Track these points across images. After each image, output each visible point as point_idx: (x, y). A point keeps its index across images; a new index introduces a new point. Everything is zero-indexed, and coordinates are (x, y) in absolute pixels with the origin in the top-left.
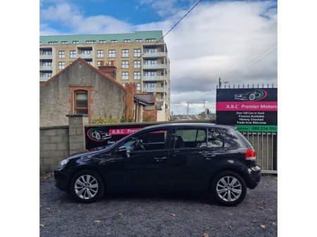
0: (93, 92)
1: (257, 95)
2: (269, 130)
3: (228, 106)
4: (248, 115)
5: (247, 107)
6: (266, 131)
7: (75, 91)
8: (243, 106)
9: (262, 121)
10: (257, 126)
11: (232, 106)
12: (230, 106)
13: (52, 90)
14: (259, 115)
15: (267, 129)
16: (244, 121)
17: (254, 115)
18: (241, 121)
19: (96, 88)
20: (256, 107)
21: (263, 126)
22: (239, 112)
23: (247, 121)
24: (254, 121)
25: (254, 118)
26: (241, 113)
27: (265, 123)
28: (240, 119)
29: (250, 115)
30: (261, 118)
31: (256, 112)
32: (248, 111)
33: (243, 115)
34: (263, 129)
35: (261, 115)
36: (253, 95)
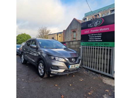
0: (77, 31)
1: (98, 23)
2: (103, 46)
5: (93, 31)
6: (102, 46)
7: (73, 31)
8: (91, 31)
9: (100, 39)
10: (97, 43)
12: (86, 32)
13: (67, 32)
14: (99, 35)
15: (102, 44)
16: (92, 40)
17: (96, 36)
18: (90, 40)
19: (78, 29)
20: (97, 30)
22: (90, 34)
23: (93, 40)
24: (96, 39)
25: (96, 38)
26: (90, 35)
27: (102, 41)
28: (90, 39)
29: (94, 36)
30: (100, 37)
31: (97, 33)
32: (93, 34)
33: (91, 36)
34: (100, 44)
35: (100, 35)
36: (96, 23)
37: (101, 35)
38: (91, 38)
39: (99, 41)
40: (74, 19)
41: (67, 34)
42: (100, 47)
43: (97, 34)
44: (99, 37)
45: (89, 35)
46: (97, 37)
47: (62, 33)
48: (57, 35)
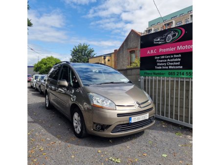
0: (138, 51)
2: (185, 76)
3: (149, 52)
4: (165, 59)
5: (164, 50)
7: (130, 52)
8: (160, 50)
9: (178, 65)
10: (174, 71)
11: (152, 51)
12: (150, 52)
13: (121, 53)
14: (175, 58)
15: (183, 74)
16: (161, 66)
17: (170, 58)
18: (159, 66)
19: (139, 48)
20: (172, 49)
21: (179, 71)
22: (157, 56)
23: (164, 66)
24: (171, 65)
25: (171, 62)
26: (158, 58)
27: (181, 67)
28: (158, 64)
29: (167, 59)
30: (178, 62)
31: (173, 54)
32: (165, 55)
33: (160, 59)
34: (179, 74)
35: (177, 58)
36: (170, 36)
37: (179, 58)
38: (160, 63)
39: (177, 67)
40: (133, 32)
41: (121, 57)
42: (178, 78)
43: (172, 56)
44: (176, 62)
45: (156, 58)
46: (172, 60)
47: (113, 55)
48: (105, 58)
